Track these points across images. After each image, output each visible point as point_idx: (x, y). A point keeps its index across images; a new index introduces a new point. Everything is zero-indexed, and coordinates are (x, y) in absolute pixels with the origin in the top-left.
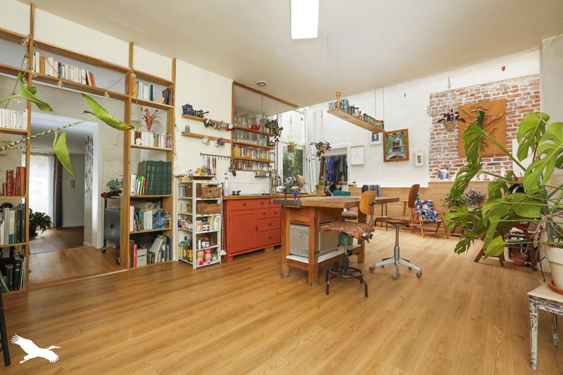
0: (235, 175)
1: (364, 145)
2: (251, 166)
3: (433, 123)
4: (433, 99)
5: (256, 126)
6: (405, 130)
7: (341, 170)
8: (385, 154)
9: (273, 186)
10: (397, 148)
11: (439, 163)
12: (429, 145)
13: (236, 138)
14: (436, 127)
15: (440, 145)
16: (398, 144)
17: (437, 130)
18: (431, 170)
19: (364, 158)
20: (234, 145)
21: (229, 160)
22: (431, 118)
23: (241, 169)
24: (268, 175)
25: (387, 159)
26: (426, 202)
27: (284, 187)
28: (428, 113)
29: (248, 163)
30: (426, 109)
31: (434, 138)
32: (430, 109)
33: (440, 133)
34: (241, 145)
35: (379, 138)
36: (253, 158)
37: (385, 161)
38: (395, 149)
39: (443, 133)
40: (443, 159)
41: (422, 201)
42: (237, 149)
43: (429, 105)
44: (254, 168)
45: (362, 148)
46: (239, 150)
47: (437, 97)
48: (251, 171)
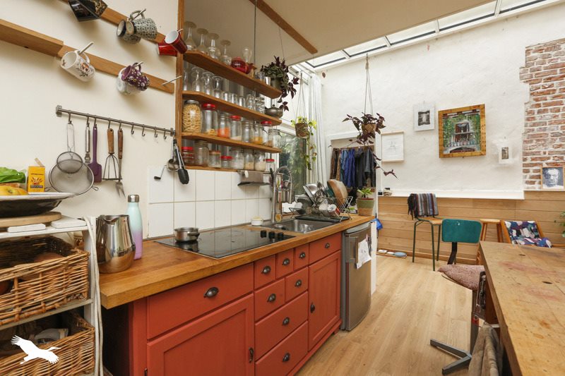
0: (184, 179)
1: (405, 131)
2: (230, 158)
3: (531, 94)
4: (532, 55)
5: (243, 63)
6: (479, 106)
7: (367, 169)
8: (443, 144)
9: (277, 202)
10: (465, 136)
11: (542, 159)
12: (523, 130)
13: (190, 82)
14: (537, 100)
15: (545, 129)
16: (465, 128)
17: (539, 105)
18: (526, 171)
19: (404, 150)
20: (184, 100)
21: (170, 139)
22: (527, 86)
23: (204, 166)
24: (266, 179)
25: (445, 153)
26: (525, 225)
27: (300, 206)
28: (521, 78)
29: (223, 151)
30: (518, 71)
31: (533, 118)
32: (525, 72)
33: (545, 111)
34: (204, 103)
35: (431, 120)
36: (236, 138)
37: (442, 156)
38: (458, 138)
39: (551, 111)
40: (550, 153)
41: (520, 223)
42: (193, 112)
43: (524, 65)
44: (238, 162)
45: (402, 135)
46: (200, 114)
47: (540, 50)
48: (230, 169)
